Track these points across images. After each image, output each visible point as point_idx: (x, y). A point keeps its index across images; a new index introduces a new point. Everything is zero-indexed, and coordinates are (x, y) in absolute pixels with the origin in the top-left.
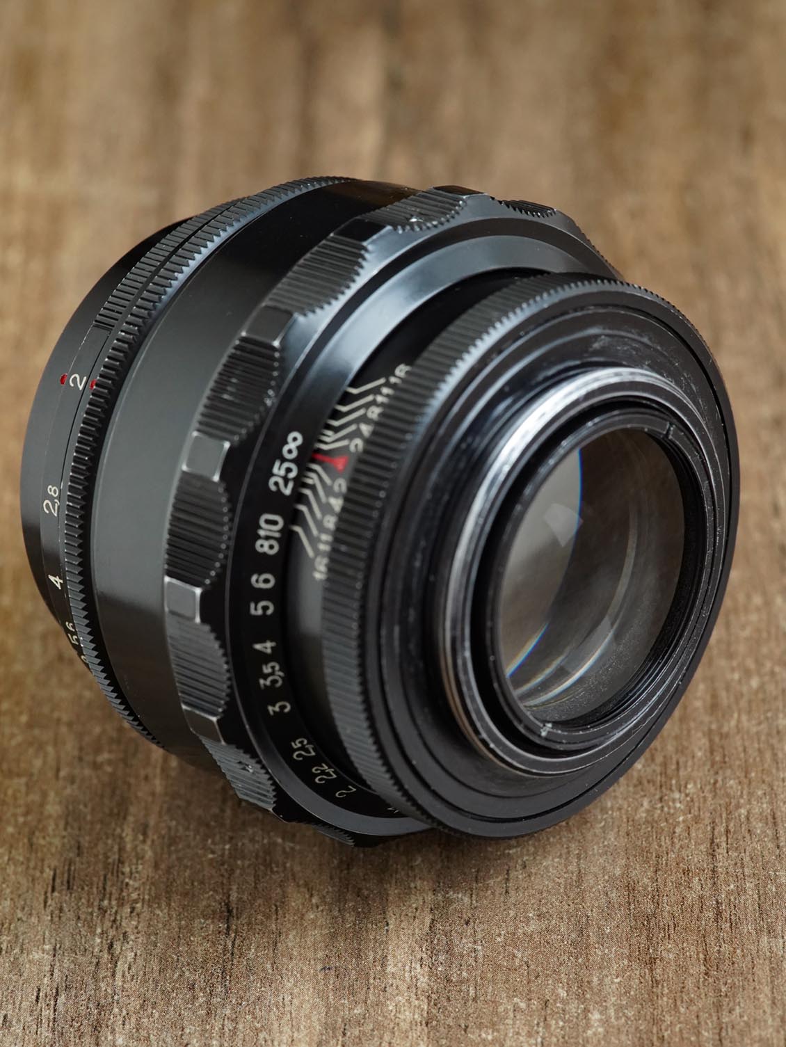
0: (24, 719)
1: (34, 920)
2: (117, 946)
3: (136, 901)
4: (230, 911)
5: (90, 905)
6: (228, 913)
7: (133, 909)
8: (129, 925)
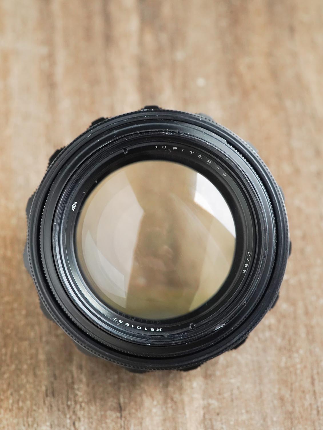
0: (24, 312)
1: (41, 411)
2: (77, 424)
3: (82, 402)
4: (121, 407)
5: (63, 403)
6: (120, 409)
7: (81, 406)
8: (80, 413)
